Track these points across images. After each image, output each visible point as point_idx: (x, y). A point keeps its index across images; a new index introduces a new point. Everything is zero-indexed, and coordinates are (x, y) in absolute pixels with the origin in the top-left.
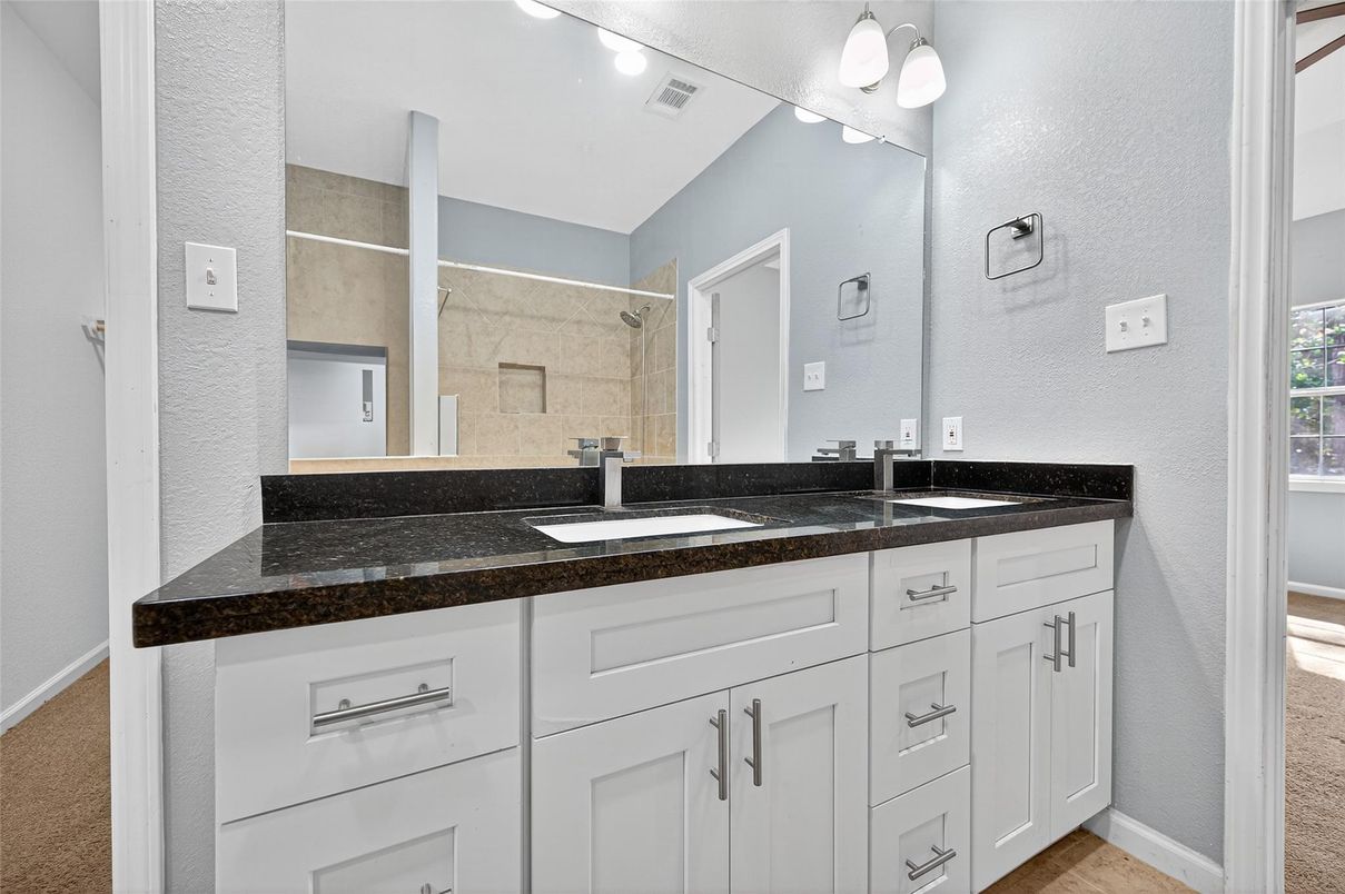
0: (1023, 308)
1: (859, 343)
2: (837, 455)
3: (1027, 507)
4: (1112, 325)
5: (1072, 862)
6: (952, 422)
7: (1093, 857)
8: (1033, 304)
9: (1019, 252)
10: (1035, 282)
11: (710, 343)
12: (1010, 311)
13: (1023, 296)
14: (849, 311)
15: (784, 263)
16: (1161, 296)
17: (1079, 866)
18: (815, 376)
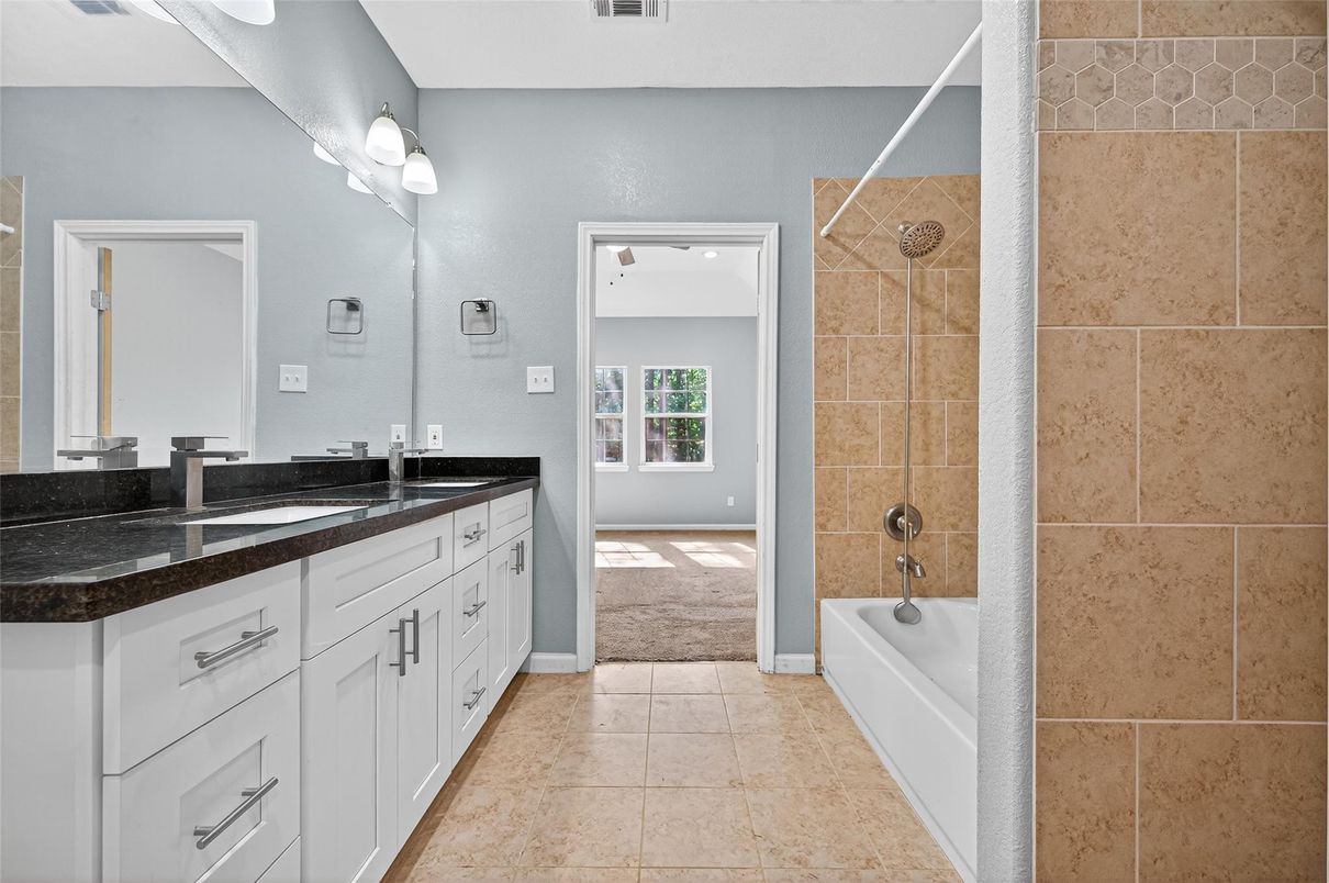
0: (482, 357)
1: (348, 355)
2: (351, 455)
3: (491, 485)
4: (530, 379)
5: (518, 690)
6: (434, 429)
7: (526, 682)
8: (488, 356)
9: (480, 321)
10: (490, 343)
11: (96, 310)
12: (475, 357)
13: (484, 350)
14: (336, 326)
15: (249, 253)
16: (551, 367)
17: (522, 689)
18: (294, 377)
